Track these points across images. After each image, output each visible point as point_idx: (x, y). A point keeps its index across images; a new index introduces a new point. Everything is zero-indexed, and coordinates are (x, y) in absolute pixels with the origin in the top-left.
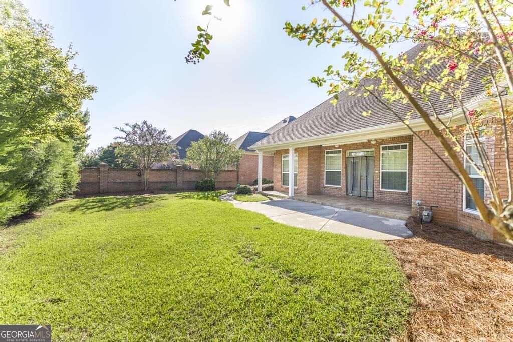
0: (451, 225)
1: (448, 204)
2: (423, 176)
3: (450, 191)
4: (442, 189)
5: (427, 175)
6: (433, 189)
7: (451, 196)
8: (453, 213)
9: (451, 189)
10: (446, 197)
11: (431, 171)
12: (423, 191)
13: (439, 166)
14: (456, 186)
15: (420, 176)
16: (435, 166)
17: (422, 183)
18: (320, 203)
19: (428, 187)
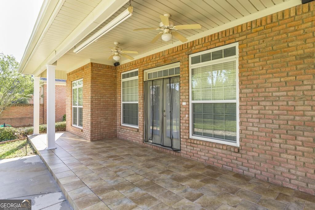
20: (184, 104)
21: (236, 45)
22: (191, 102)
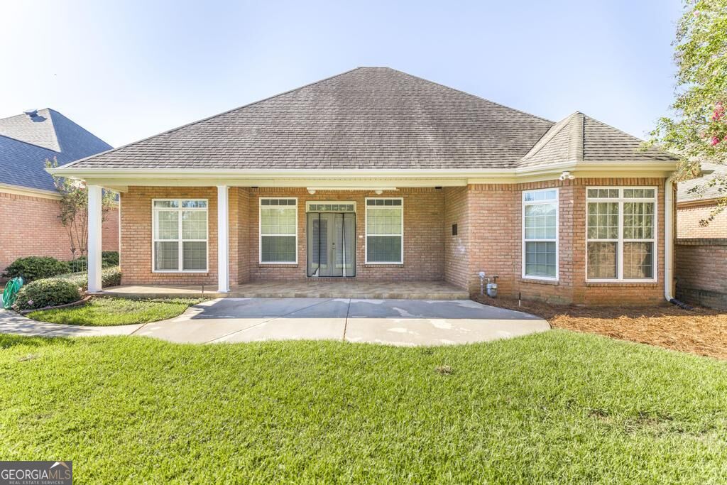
0: (509, 295)
1: (506, 273)
2: (480, 241)
3: (507, 257)
4: (500, 255)
5: (485, 239)
6: (491, 257)
7: (508, 263)
8: (510, 282)
9: (508, 255)
10: (504, 265)
11: (488, 235)
12: (481, 260)
13: (497, 228)
14: (513, 251)
15: (477, 241)
16: (493, 228)
17: (480, 249)
18: (317, 295)
19: (486, 254)
20: (361, 237)
21: (402, 199)
22: (366, 235)
